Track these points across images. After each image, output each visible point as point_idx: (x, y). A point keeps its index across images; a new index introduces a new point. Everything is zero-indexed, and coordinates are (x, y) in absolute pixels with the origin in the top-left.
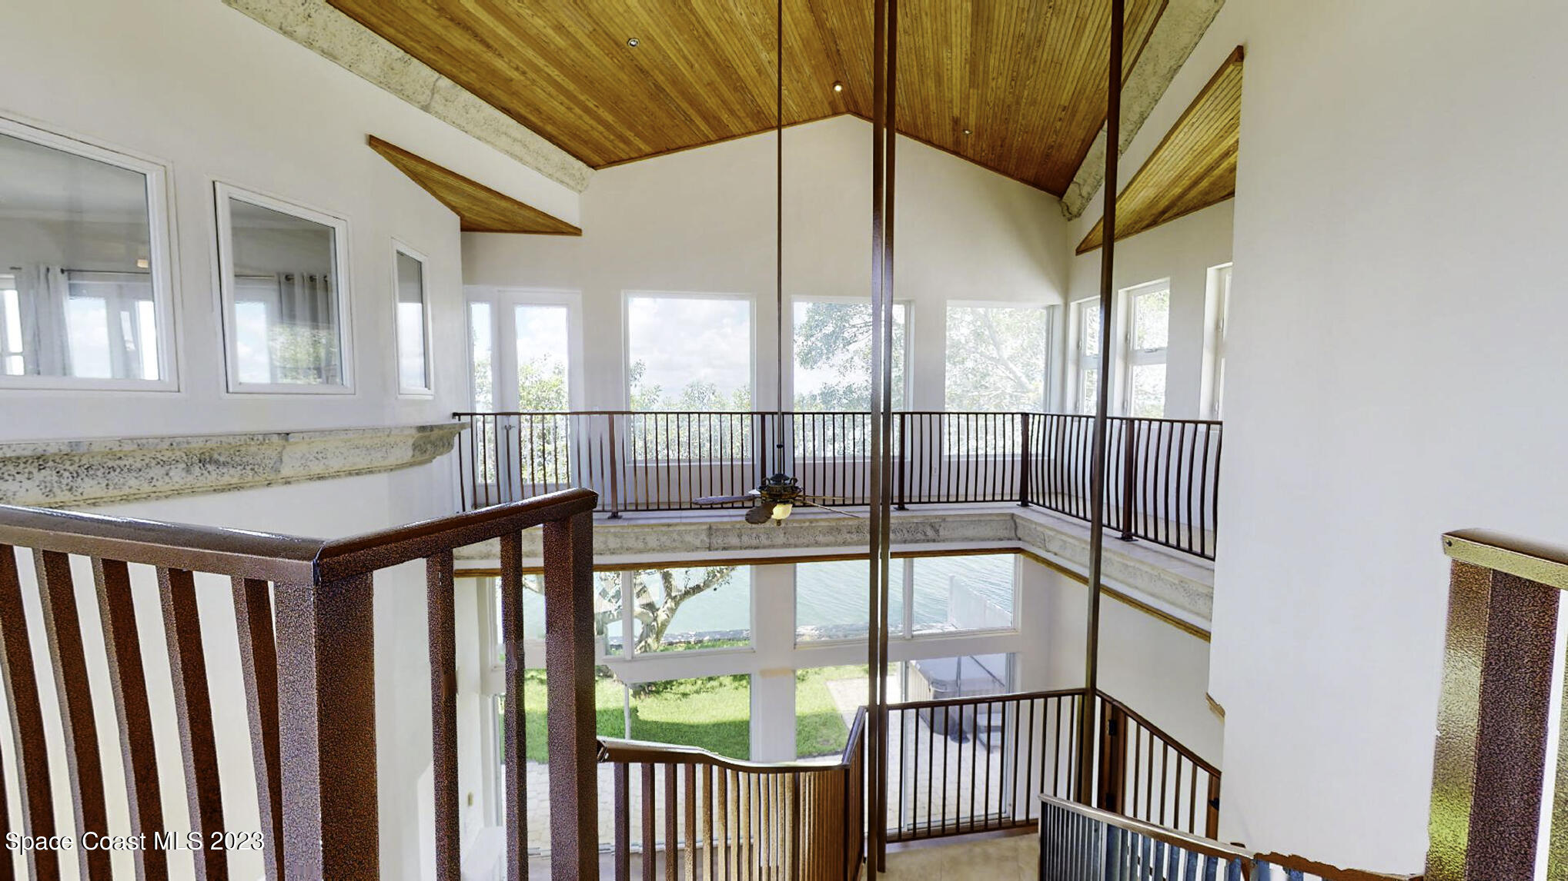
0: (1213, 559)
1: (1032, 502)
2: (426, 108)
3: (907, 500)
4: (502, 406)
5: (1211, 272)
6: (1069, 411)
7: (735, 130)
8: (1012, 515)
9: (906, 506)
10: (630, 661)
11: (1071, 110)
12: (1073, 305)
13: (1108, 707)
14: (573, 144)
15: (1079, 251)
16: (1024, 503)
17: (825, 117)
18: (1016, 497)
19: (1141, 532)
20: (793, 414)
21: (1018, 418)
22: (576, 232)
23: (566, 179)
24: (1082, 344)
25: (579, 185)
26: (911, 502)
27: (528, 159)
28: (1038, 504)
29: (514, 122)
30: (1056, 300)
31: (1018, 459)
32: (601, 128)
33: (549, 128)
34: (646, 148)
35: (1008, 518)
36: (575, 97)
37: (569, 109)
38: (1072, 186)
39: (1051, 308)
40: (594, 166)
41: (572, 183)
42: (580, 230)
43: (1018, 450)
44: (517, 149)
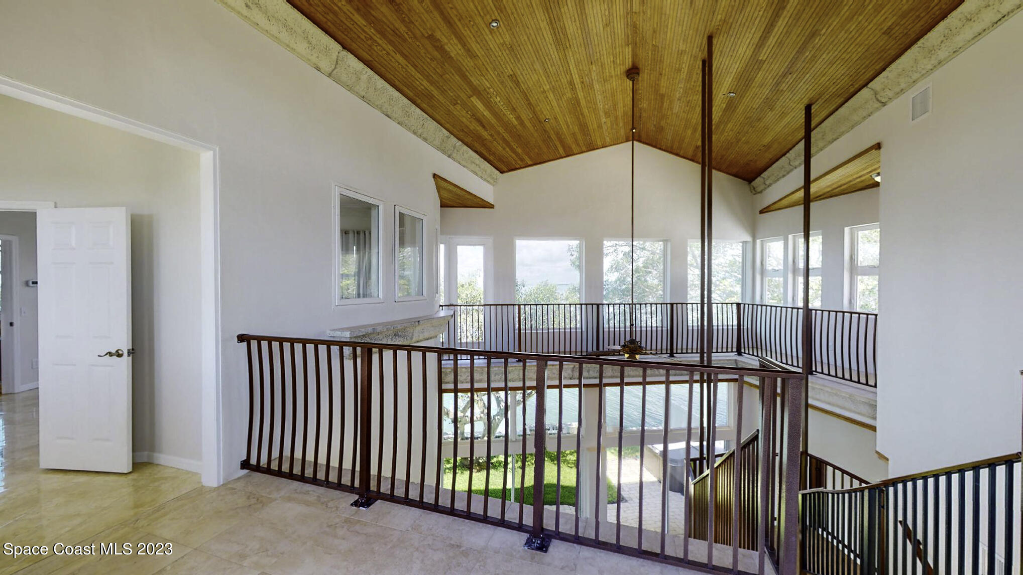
0: (875, 386)
1: (745, 353)
2: (449, 156)
3: (675, 351)
4: (449, 300)
5: (847, 230)
6: (758, 302)
7: (575, 152)
8: (736, 360)
9: (675, 355)
10: (514, 441)
11: (768, 147)
12: (758, 242)
13: (814, 461)
14: (498, 164)
15: (761, 212)
16: (739, 353)
17: (622, 143)
18: (735, 350)
19: (819, 370)
20: (603, 304)
21: (735, 306)
22: (491, 206)
23: (489, 179)
24: (764, 263)
25: (494, 182)
26: (677, 353)
27: (480, 173)
28: (749, 354)
29: (478, 157)
30: (748, 238)
31: (735, 328)
32: (514, 155)
33: (491, 158)
34: (530, 162)
35: (734, 362)
36: (510, 144)
37: (504, 149)
38: (759, 179)
39: (745, 243)
40: (502, 172)
41: (492, 181)
42: (493, 205)
43: (735, 323)
44: (477, 169)
